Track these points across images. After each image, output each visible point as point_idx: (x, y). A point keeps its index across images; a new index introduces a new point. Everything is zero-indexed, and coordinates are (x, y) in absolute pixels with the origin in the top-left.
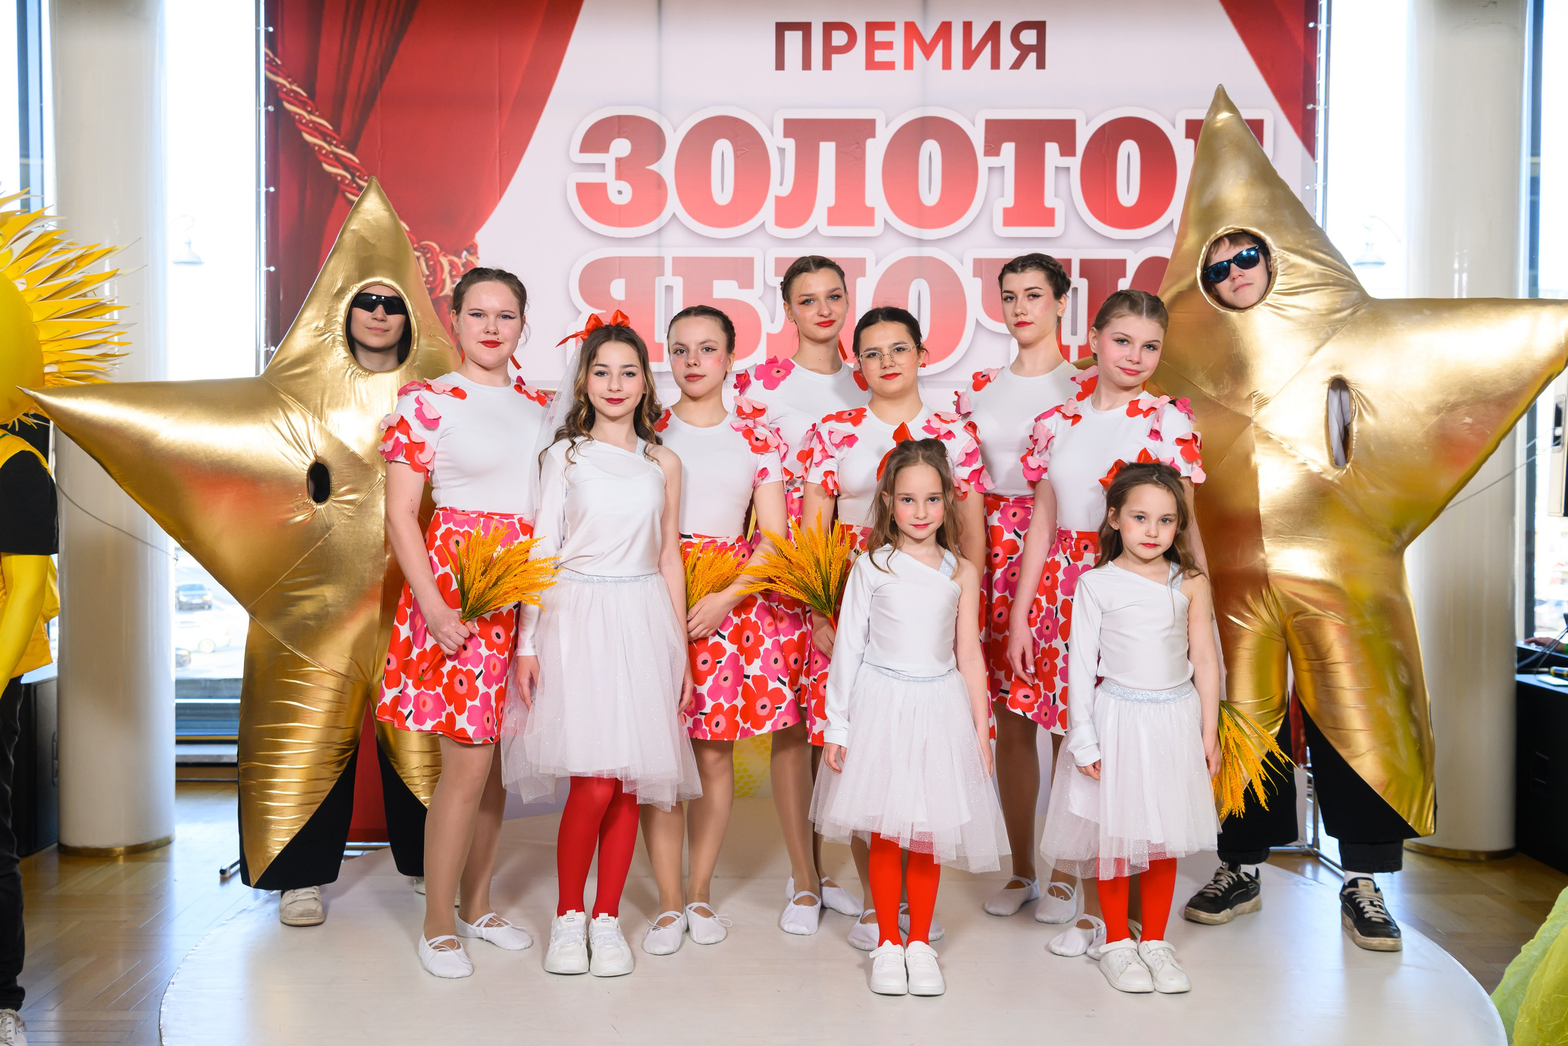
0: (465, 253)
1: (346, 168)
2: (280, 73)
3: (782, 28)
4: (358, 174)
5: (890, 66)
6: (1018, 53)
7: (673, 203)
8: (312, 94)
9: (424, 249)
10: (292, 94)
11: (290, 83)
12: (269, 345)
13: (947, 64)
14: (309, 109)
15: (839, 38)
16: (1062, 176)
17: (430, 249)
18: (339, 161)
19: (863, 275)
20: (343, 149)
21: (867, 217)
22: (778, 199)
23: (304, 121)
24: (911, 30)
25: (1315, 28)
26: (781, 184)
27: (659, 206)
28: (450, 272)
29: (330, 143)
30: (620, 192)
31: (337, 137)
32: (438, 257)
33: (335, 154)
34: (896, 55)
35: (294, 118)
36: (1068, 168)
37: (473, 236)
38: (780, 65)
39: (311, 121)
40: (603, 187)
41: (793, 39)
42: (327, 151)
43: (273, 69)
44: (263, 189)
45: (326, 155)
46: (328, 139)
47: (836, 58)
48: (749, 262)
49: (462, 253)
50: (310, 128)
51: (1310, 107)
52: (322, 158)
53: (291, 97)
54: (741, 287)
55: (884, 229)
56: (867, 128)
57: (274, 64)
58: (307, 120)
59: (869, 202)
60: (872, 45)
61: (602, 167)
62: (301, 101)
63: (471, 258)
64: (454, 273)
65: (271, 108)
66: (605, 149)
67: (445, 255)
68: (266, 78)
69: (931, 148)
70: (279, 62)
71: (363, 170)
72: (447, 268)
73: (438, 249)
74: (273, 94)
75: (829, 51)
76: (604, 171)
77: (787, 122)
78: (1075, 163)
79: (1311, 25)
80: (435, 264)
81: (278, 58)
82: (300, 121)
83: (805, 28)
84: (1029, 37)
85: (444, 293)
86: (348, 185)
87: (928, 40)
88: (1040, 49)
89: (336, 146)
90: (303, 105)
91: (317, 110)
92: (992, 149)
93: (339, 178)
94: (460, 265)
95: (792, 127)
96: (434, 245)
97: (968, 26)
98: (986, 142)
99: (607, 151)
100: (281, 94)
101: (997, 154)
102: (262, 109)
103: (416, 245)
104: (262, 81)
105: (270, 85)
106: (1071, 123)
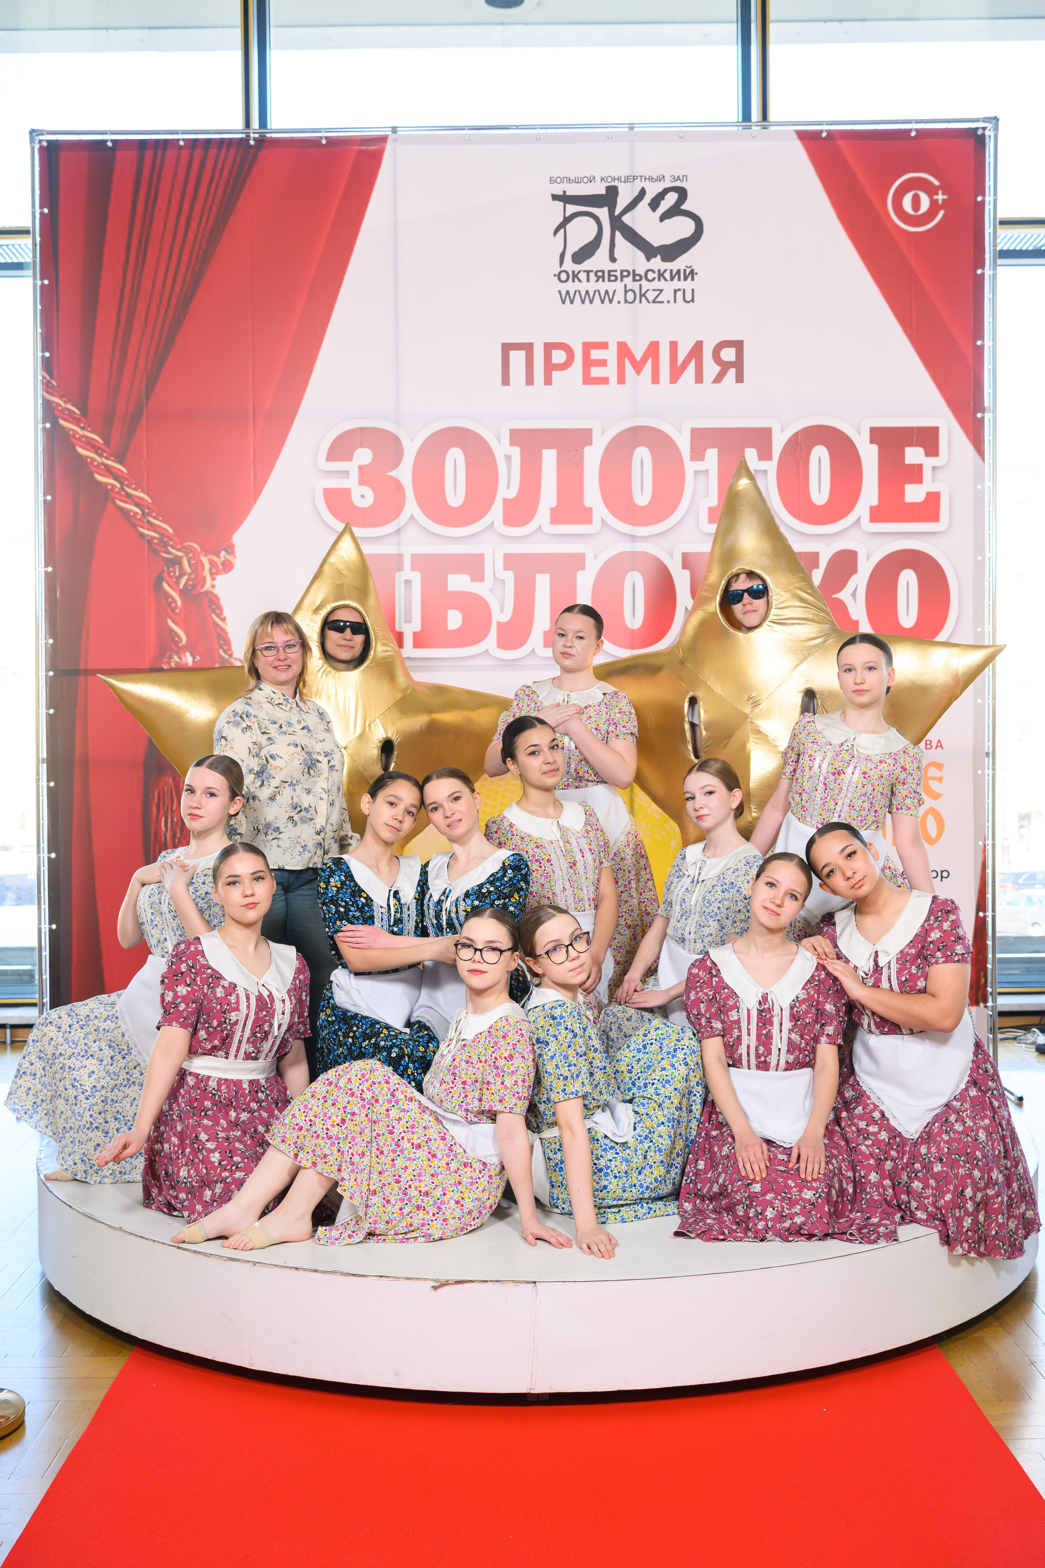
0: (223, 553)
1: (115, 478)
2: (55, 393)
3: (507, 348)
4: (126, 483)
5: (604, 381)
6: (718, 368)
7: (411, 506)
8: (84, 413)
9: (187, 549)
10: (67, 412)
11: (65, 402)
12: (48, 636)
13: (655, 379)
14: (82, 425)
15: (559, 357)
16: (761, 479)
17: (192, 549)
18: (109, 471)
19: (583, 568)
20: (113, 461)
21: (585, 516)
22: (505, 500)
23: (77, 436)
24: (623, 350)
25: (982, 346)
26: (508, 488)
27: (398, 509)
28: (210, 570)
29: (101, 456)
30: (363, 496)
31: (107, 450)
32: (199, 557)
33: (106, 465)
34: (610, 371)
35: (68, 433)
36: (766, 471)
37: (231, 538)
38: (506, 381)
39: (84, 436)
40: (348, 491)
41: (517, 358)
42: (99, 462)
43: (50, 390)
44: (41, 498)
45: (98, 466)
47: (555, 374)
48: (480, 558)
49: (221, 552)
50: (83, 442)
51: (979, 415)
52: (94, 469)
53: (66, 415)
54: (473, 580)
55: (602, 527)
56: (584, 436)
57: (50, 385)
58: (80, 435)
59: (587, 503)
60: (588, 363)
61: (347, 473)
62: (74, 418)
63: (229, 557)
64: (214, 571)
65: (48, 425)
66: (349, 458)
67: (205, 555)
68: (43, 397)
69: (642, 455)
70: (55, 384)
71: (131, 479)
72: (207, 566)
73: (199, 549)
74: (49, 412)
75: (550, 368)
76: (348, 477)
77: (512, 432)
78: (772, 466)
79: (979, 343)
80: (196, 562)
81: (53, 378)
82: (74, 437)
83: (528, 348)
84: (728, 354)
85: (205, 589)
86: (117, 493)
87: (638, 356)
88: (738, 364)
89: (107, 458)
90: (76, 421)
91: (89, 426)
92: (698, 454)
93: (109, 487)
94: (219, 563)
95: (518, 437)
96: (196, 546)
97: (674, 346)
98: (692, 448)
99: (351, 460)
100: (56, 412)
101: (702, 458)
102: (40, 426)
103: (179, 547)
104: (40, 401)
105: (47, 405)
106: (768, 431)
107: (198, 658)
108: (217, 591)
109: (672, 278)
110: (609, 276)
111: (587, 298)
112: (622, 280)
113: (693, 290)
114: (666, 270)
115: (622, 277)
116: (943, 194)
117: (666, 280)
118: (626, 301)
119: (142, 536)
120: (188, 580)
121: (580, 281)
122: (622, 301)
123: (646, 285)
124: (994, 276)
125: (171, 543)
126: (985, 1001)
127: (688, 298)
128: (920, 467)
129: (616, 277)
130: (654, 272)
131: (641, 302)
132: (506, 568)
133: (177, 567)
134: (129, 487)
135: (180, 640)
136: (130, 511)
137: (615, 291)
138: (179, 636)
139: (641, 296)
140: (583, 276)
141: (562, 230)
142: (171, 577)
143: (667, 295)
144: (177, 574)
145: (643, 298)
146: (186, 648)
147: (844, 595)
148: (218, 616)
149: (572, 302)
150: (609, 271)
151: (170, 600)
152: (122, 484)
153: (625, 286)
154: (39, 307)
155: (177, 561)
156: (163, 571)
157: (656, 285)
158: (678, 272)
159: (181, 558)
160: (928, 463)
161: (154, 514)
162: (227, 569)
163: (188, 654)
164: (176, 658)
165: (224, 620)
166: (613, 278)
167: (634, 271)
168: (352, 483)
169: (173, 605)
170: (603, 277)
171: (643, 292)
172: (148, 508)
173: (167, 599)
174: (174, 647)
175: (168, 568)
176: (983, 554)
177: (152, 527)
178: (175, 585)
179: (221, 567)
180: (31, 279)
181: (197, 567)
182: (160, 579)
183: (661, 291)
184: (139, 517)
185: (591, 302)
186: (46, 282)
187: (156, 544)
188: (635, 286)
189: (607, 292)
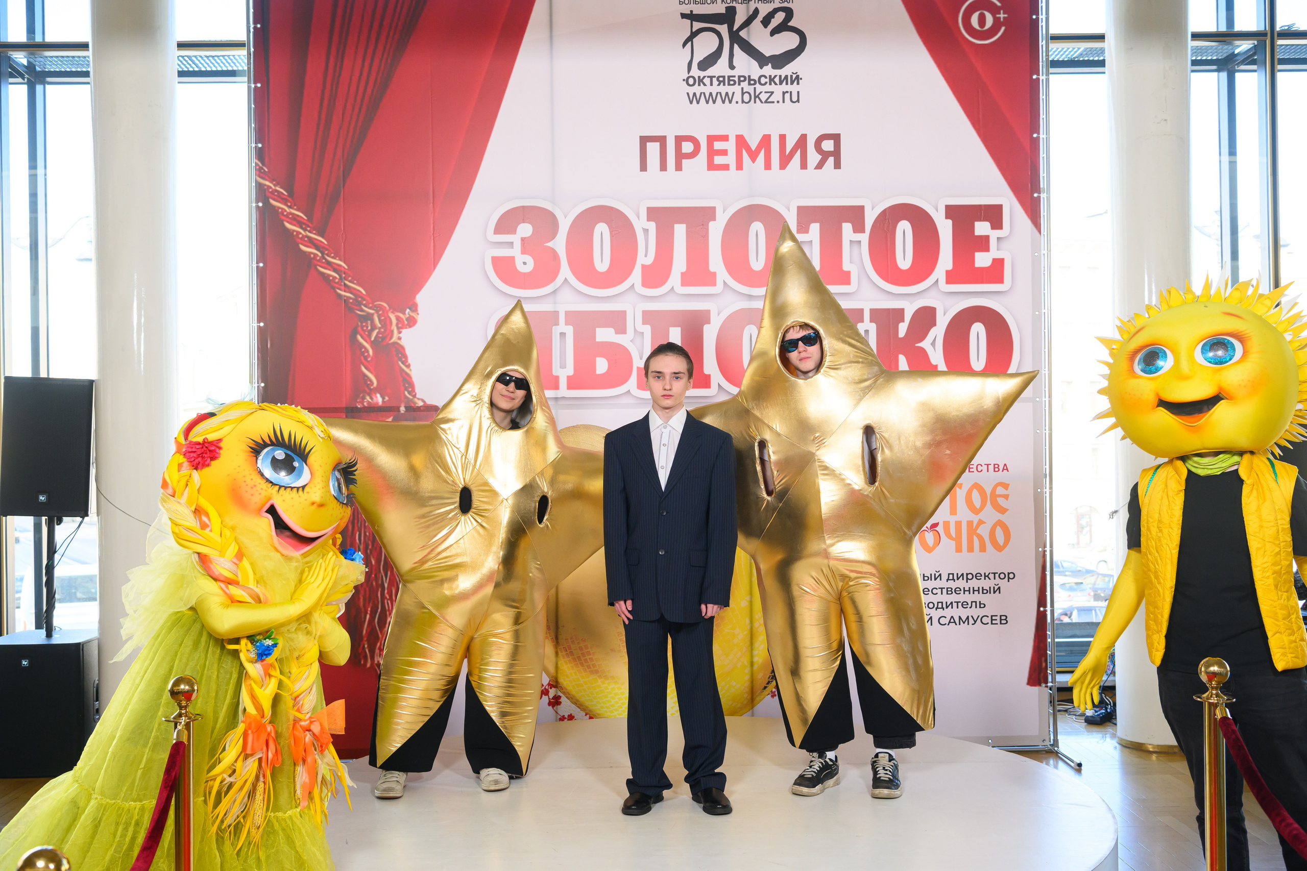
0: (408, 310)
1: (317, 248)
2: (267, 178)
3: (644, 140)
4: (326, 252)
5: (725, 167)
6: (820, 157)
7: (565, 271)
8: (291, 194)
9: (377, 308)
10: (276, 194)
11: (275, 185)
12: (260, 381)
13: (768, 166)
14: (289, 204)
15: (687, 147)
16: (855, 248)
17: (382, 308)
18: (312, 243)
19: (708, 322)
20: (315, 234)
21: (710, 279)
22: (643, 266)
23: (285, 213)
24: (741, 142)
25: (1038, 138)
26: (646, 256)
27: (553, 274)
28: (397, 325)
29: (305, 230)
30: (525, 263)
31: (310, 225)
32: (387, 314)
33: (309, 238)
34: (731, 159)
35: (278, 211)
36: (860, 242)
37: (415, 297)
38: (643, 167)
39: (291, 213)
40: (512, 259)
41: (653, 149)
42: (303, 235)
43: (262, 175)
44: (255, 265)
45: (301, 239)
46: (304, 226)
47: (684, 161)
48: (623, 314)
49: (406, 310)
50: (290, 218)
51: (1036, 195)
52: (299, 241)
53: (276, 195)
54: (617, 333)
55: (724, 288)
56: (709, 213)
57: (262, 171)
58: (288, 213)
59: (712, 268)
60: (712, 153)
61: (511, 244)
62: (283, 199)
64: (400, 325)
65: (260, 204)
66: (513, 232)
67: (393, 313)
68: (256, 181)
69: (757, 228)
70: (266, 170)
71: (331, 249)
72: (394, 321)
73: (388, 308)
74: (262, 193)
75: (680, 156)
76: (513, 248)
77: (649, 210)
78: (864, 238)
79: (1035, 135)
80: (385, 319)
81: (265, 166)
82: (282, 213)
83: (662, 140)
84: (828, 145)
85: (392, 341)
86: (319, 261)
87: (753, 148)
88: (836, 153)
89: (310, 232)
90: (284, 201)
91: (295, 205)
92: (803, 227)
93: (312, 256)
94: (404, 319)
95: (653, 214)
96: (385, 305)
97: (783, 138)
98: (798, 223)
99: (515, 234)
100: (267, 192)
101: (807, 231)
102: (254, 205)
103: (371, 305)
104: (254, 184)
105: (260, 188)
106: (861, 209)
107: (387, 398)
108: (403, 342)
109: (781, 83)
110: (729, 81)
111: (711, 98)
112: (739, 84)
113: (798, 92)
114: (775, 76)
115: (740, 81)
116: (1004, 13)
117: (776, 84)
118: (743, 102)
119: (340, 296)
120: (378, 333)
121: (705, 85)
122: (740, 101)
123: (759, 88)
124: (1048, 80)
125: (364, 302)
126: (1046, 682)
127: (795, 99)
128: (987, 238)
129: (734, 81)
130: (766, 77)
131: (755, 102)
132: (644, 323)
133: (369, 322)
134: (328, 256)
135: (372, 383)
136: (329, 276)
137: (734, 93)
138: (370, 380)
139: (755, 97)
140: (707, 81)
141: (690, 43)
142: (364, 331)
143: (777, 96)
144: (369, 328)
145: (757, 99)
146: (377, 390)
147: (925, 344)
148: (403, 363)
149: (698, 102)
150: (729, 77)
151: (363, 350)
152: (322, 253)
153: (742, 88)
154: (253, 106)
155: (369, 317)
156: (358, 324)
157: (768, 88)
158: (786, 77)
159: (372, 315)
160: (994, 235)
161: (350, 278)
162: (411, 324)
163: (378, 395)
164: (368, 398)
165: (408, 366)
166: (732, 83)
167: (749, 76)
168: (515, 252)
169: (366, 354)
170: (724, 81)
171: (757, 95)
172: (344, 274)
173: (361, 350)
174: (366, 389)
175: (362, 323)
176: (1039, 310)
177: (347, 289)
178: (367, 338)
179: (406, 322)
180: (247, 84)
181: (386, 322)
182: (355, 332)
183: (772, 93)
184: (337, 280)
185: (714, 102)
186: (259, 85)
187: (351, 303)
188: (750, 89)
189: (727, 94)
